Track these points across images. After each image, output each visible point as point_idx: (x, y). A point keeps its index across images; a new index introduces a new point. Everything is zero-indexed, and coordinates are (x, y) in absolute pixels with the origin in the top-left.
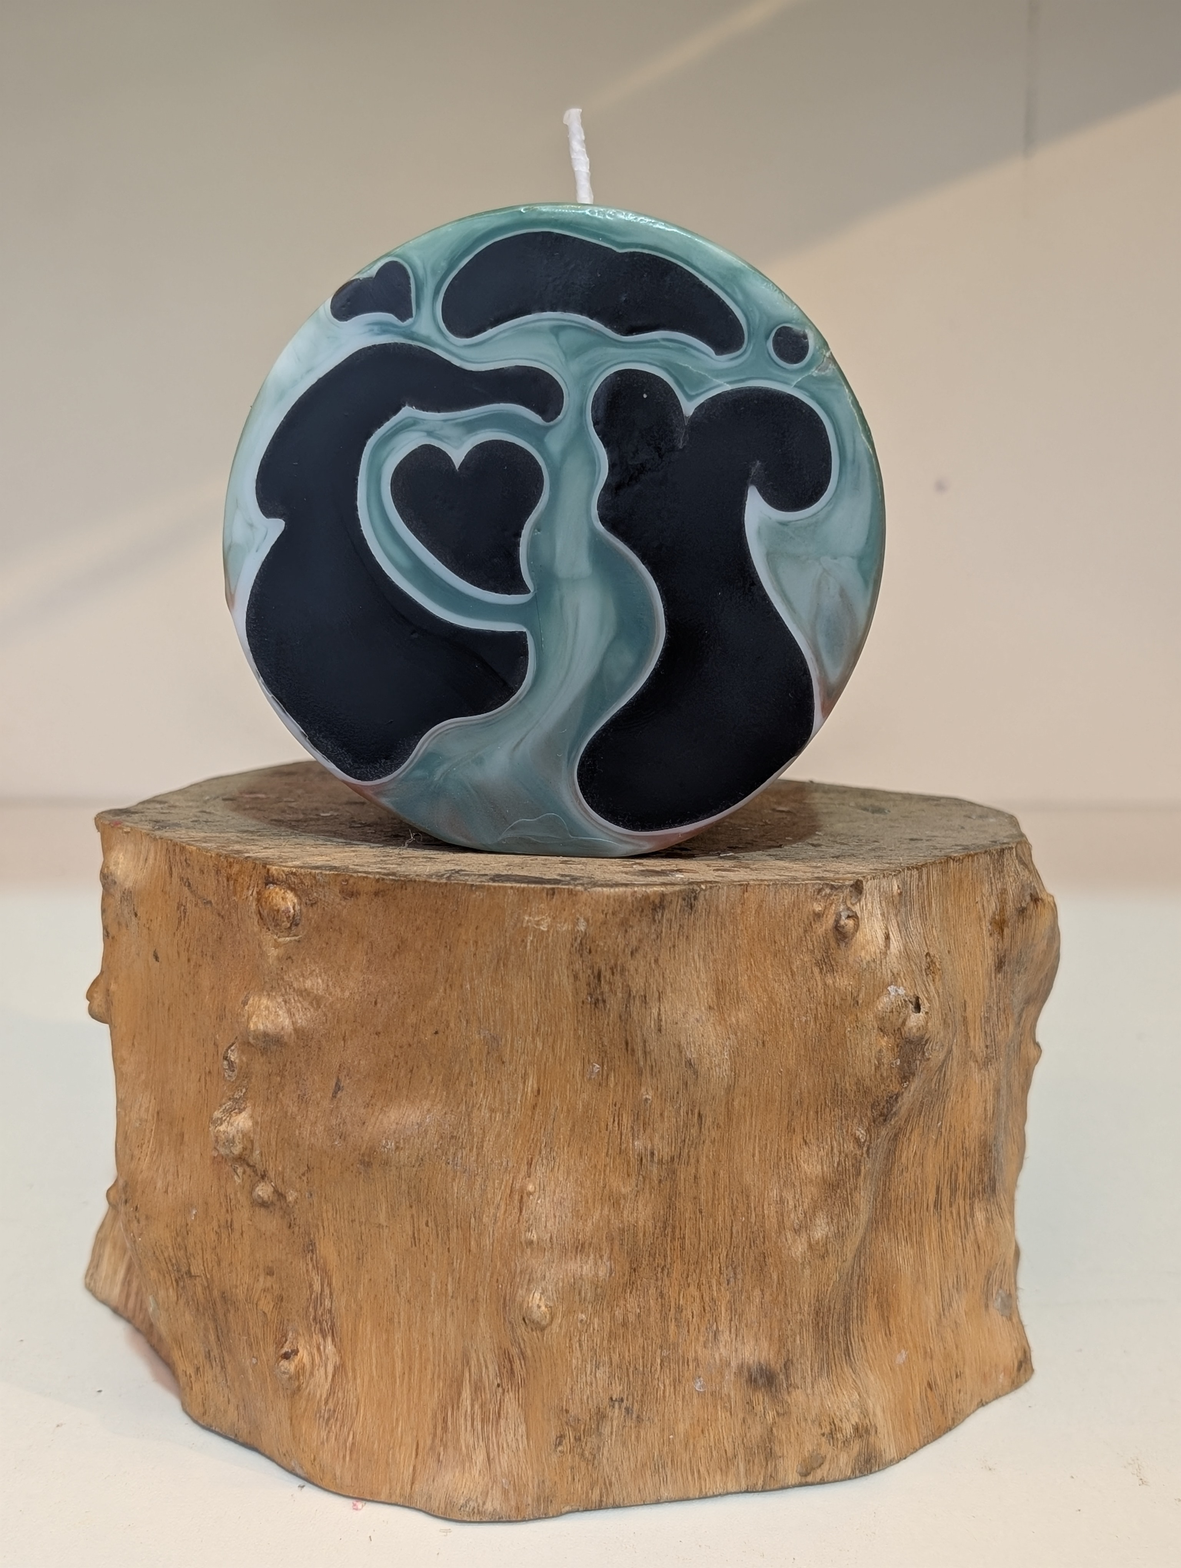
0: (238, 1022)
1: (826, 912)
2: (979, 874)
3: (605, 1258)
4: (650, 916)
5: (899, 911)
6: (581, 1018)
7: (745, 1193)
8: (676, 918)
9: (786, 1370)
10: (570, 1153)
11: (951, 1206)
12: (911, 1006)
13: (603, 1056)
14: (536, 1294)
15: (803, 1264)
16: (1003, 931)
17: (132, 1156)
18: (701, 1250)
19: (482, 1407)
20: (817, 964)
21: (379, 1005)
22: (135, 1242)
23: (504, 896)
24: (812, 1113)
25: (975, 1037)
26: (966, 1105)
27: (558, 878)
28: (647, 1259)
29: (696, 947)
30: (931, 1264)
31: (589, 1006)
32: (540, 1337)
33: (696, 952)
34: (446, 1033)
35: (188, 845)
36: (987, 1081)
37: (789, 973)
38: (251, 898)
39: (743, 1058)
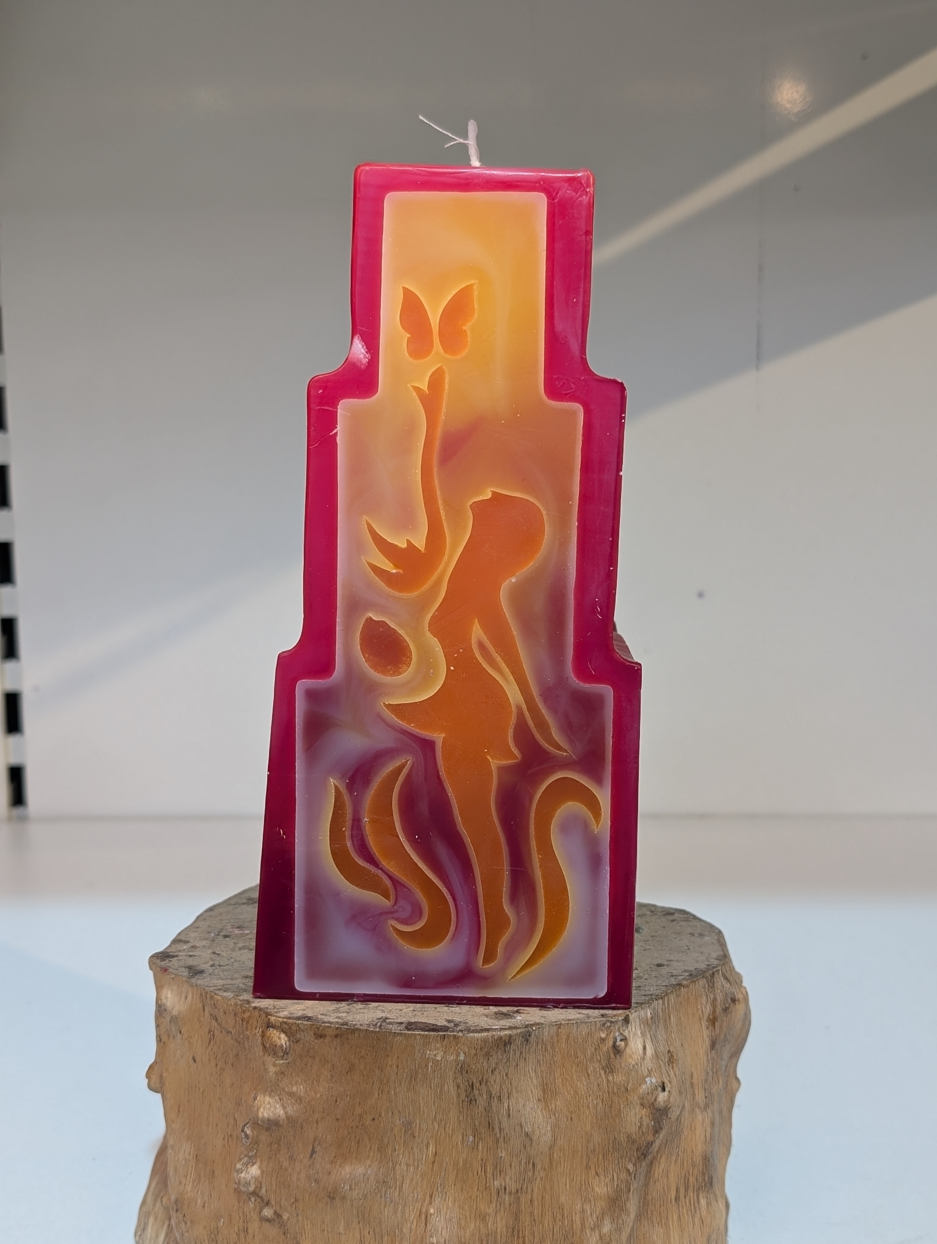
0: (251, 1110)
1: (608, 1037)
2: (699, 992)
4: (503, 1048)
5: (651, 1028)
6: (461, 1110)
7: (561, 1208)
8: (518, 1048)
10: (455, 1189)
11: (685, 1198)
12: (660, 1089)
13: (475, 1132)
16: (714, 1024)
20: (603, 1068)
21: (338, 1103)
22: (183, 1235)
23: (415, 1040)
24: (600, 1156)
25: (698, 1093)
26: (694, 1135)
27: (446, 1024)
29: (531, 1064)
30: (674, 1236)
31: (466, 1103)
33: (530, 1067)
34: (380, 1120)
35: (215, 994)
36: (706, 1118)
37: (586, 1075)
38: (258, 1035)
39: (559, 1128)
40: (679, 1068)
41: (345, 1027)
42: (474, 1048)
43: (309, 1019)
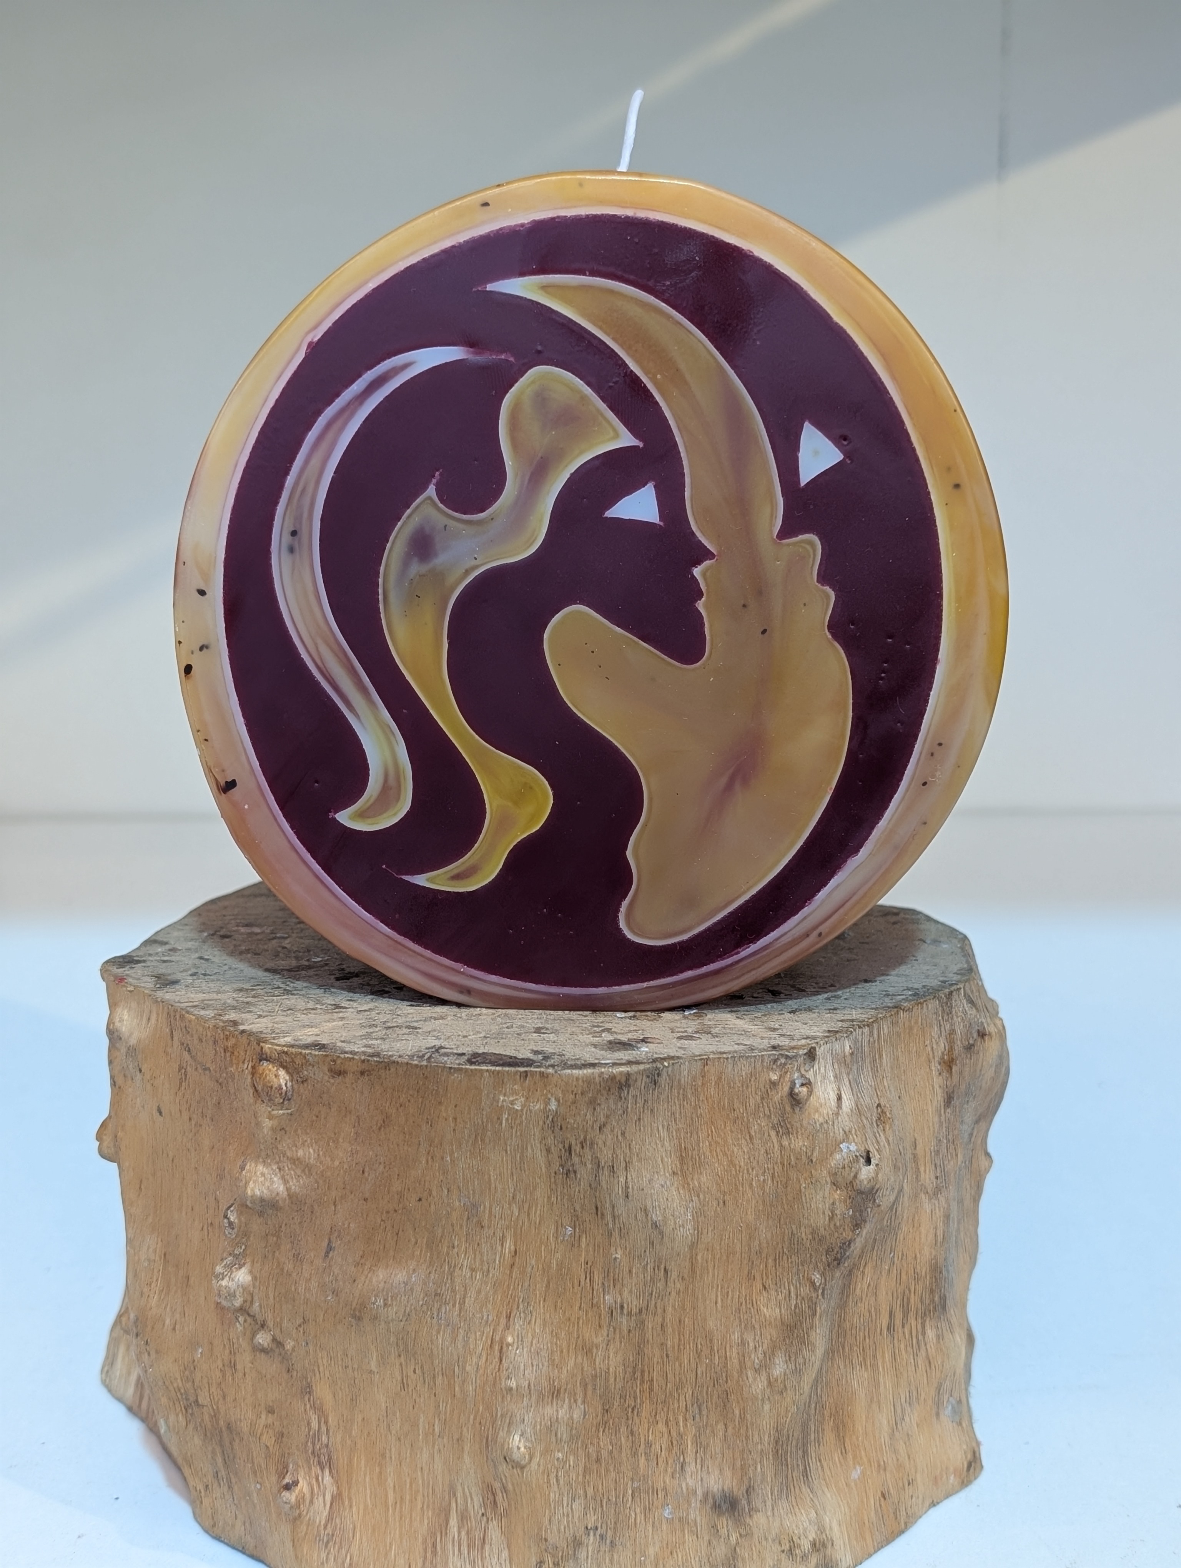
0: (236, 1186)
1: (782, 1080)
2: (928, 1020)
3: (580, 1401)
4: (617, 1093)
5: (851, 1069)
6: (553, 1186)
7: (709, 1337)
8: (641, 1094)
9: (748, 1496)
10: (546, 1306)
11: (903, 1327)
12: (862, 1160)
13: (576, 1220)
14: (515, 1436)
15: (763, 1400)
16: (951, 1068)
17: (142, 1294)
18: (668, 1390)
19: (468, 1533)
20: (774, 1128)
21: (366, 1174)
22: (146, 1371)
23: (481, 1079)
25: (925, 1171)
26: (918, 1233)
27: (531, 1056)
28: (618, 1400)
29: (660, 1119)
30: (885, 1383)
31: (561, 1176)
32: (520, 1474)
33: (660, 1123)
34: (429, 1200)
35: (188, 1012)
36: (937, 1209)
37: (748, 1138)
38: (247, 1072)
39: (705, 1217)
40: (894, 1131)
41: (375, 1058)
42: (572, 1091)
43: (322, 1047)
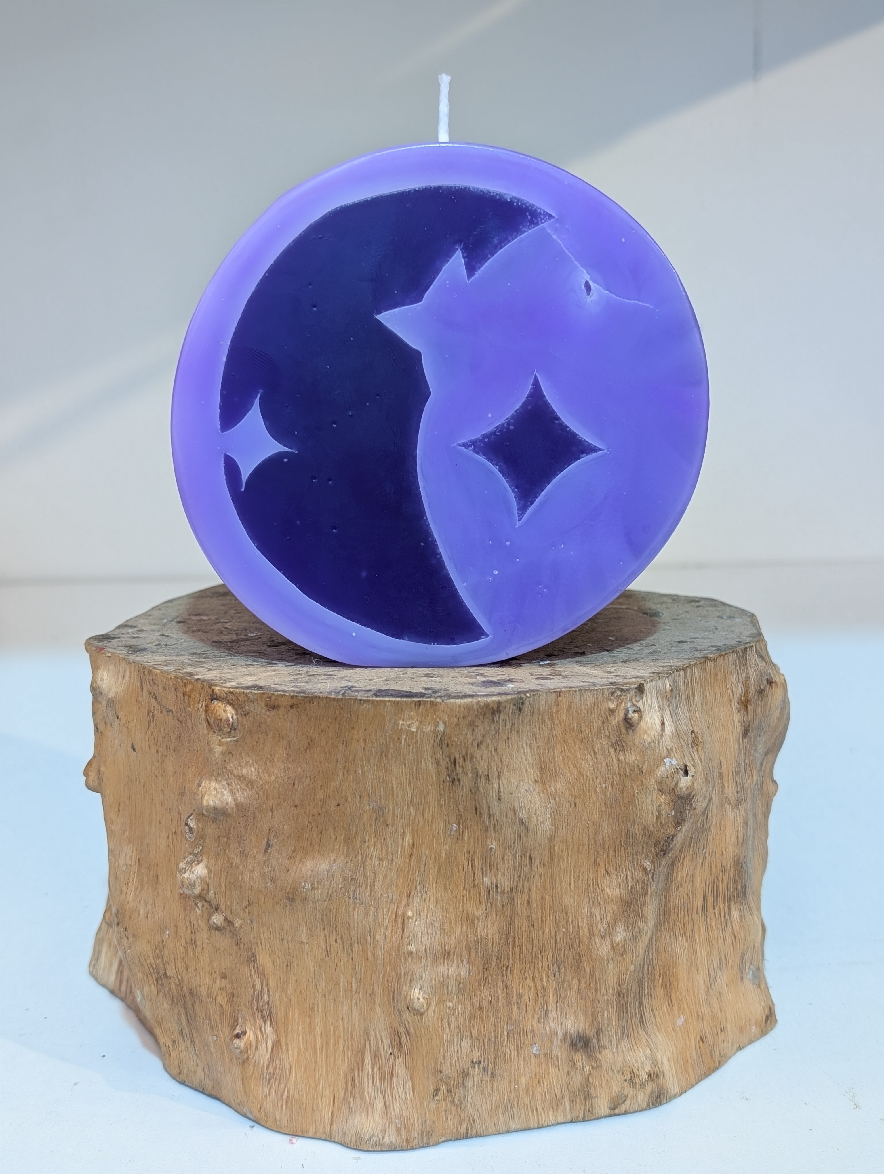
0: (194, 799)
1: (618, 708)
2: (729, 668)
3: (465, 962)
4: (490, 718)
5: (671, 702)
6: (442, 792)
7: (565, 911)
8: (509, 718)
9: (598, 1036)
10: (437, 888)
11: (714, 908)
12: (681, 772)
13: (460, 818)
14: (416, 990)
15: (608, 960)
16: (747, 707)
17: (121, 892)
18: (534, 953)
19: (379, 1069)
20: (612, 746)
21: (296, 786)
22: (125, 952)
23: (384, 707)
24: (611, 851)
25: (728, 786)
26: (723, 836)
27: (423, 691)
28: (495, 961)
29: (525, 738)
30: (701, 951)
31: (448, 784)
32: (420, 1020)
33: (524, 741)
34: (345, 805)
35: (154, 668)
36: (738, 817)
37: (592, 754)
38: (201, 710)
39: (560, 816)
41: (302, 695)
42: (456, 716)
43: (260, 688)
